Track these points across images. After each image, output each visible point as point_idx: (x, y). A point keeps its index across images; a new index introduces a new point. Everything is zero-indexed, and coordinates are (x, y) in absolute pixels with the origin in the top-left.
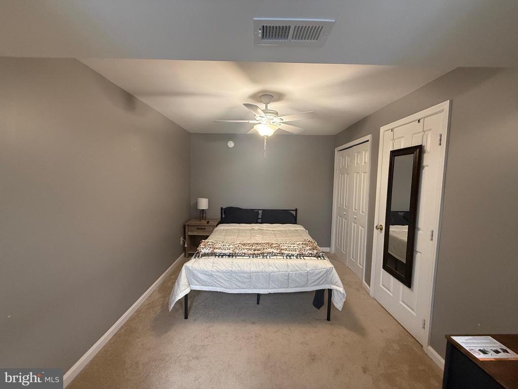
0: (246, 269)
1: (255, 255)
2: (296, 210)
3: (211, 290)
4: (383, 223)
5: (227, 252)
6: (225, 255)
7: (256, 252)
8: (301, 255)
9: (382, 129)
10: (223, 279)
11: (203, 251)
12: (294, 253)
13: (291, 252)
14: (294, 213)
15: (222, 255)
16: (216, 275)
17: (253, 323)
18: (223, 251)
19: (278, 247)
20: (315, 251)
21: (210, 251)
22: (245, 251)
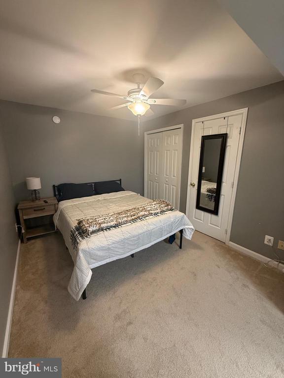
0: (135, 233)
1: (134, 220)
2: (120, 180)
3: (108, 262)
4: (196, 182)
5: (112, 224)
6: (111, 227)
7: (133, 217)
8: (162, 212)
9: (194, 121)
10: (119, 248)
11: (91, 229)
12: (158, 211)
13: (155, 211)
14: (119, 182)
15: (108, 228)
16: (113, 247)
17: (144, 272)
18: (109, 224)
19: (144, 209)
20: (169, 207)
21: (97, 228)
22: (125, 219)
